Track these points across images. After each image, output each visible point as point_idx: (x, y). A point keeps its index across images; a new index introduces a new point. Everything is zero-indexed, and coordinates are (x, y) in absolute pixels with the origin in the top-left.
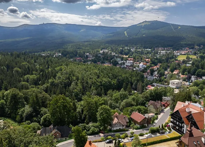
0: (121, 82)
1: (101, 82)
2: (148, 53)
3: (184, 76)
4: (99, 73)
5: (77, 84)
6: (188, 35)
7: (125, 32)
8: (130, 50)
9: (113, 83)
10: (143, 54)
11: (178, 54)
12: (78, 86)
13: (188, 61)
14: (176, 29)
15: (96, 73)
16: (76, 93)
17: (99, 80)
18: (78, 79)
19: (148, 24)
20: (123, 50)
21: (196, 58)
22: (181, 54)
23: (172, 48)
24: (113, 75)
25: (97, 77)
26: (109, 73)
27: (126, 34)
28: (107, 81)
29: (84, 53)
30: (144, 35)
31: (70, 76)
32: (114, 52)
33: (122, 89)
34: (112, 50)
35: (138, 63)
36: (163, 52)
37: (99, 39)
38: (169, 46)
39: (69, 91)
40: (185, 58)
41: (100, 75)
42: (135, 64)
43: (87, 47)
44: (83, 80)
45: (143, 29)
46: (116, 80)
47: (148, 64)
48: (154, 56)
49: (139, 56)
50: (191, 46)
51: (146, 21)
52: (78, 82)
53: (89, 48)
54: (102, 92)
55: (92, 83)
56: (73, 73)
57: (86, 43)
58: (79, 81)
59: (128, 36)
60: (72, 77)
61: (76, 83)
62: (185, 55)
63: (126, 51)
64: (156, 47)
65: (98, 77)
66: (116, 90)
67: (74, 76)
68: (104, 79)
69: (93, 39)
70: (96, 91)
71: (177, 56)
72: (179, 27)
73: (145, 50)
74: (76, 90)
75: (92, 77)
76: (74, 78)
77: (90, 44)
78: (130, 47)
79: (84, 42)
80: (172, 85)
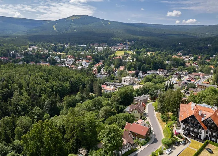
0: (73, 84)
1: (52, 87)
2: (84, 49)
3: (132, 72)
4: (47, 76)
5: (21, 94)
6: (119, 31)
7: (54, 26)
8: (64, 47)
9: (66, 86)
10: (80, 51)
11: (115, 50)
12: (23, 95)
13: (127, 57)
14: (106, 24)
15: (43, 76)
16: (24, 106)
17: (49, 85)
18: (21, 86)
19: (77, 18)
20: (56, 46)
21: (132, 54)
22: (118, 50)
23: (107, 43)
24: (63, 77)
25: (45, 81)
26: (59, 75)
27: (55, 29)
28: (58, 84)
29: (8, 50)
30: (75, 30)
31: (9, 84)
32: (47, 49)
33: (79, 92)
34: (44, 47)
35: (80, 60)
36: (100, 48)
37: (22, 34)
38: (103, 42)
39: (12, 105)
40: (123, 54)
41: (48, 78)
42: (76, 62)
43: (10, 43)
44: (28, 87)
45: (73, 24)
46: (68, 82)
47: (90, 61)
48: (92, 52)
49: (76, 53)
50: (124, 42)
51: (75, 15)
52: (22, 91)
53: (13, 45)
54: (57, 100)
55: (41, 90)
56: (12, 78)
57: (7, 39)
58: (24, 89)
59: (58, 31)
60: (11, 85)
61: (20, 91)
62: (121, 50)
63: (60, 47)
64: (91, 43)
65: (47, 81)
66: (72, 95)
67: (13, 82)
68: (55, 83)
69: (15, 34)
70: (49, 99)
71: (115, 51)
72: (109, 23)
73: (80, 46)
74: (22, 102)
75: (39, 82)
76: (16, 85)
77: (12, 40)
78: (63, 43)
79: (4, 37)
80: (125, 82)
